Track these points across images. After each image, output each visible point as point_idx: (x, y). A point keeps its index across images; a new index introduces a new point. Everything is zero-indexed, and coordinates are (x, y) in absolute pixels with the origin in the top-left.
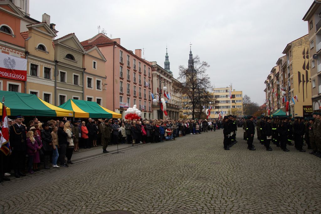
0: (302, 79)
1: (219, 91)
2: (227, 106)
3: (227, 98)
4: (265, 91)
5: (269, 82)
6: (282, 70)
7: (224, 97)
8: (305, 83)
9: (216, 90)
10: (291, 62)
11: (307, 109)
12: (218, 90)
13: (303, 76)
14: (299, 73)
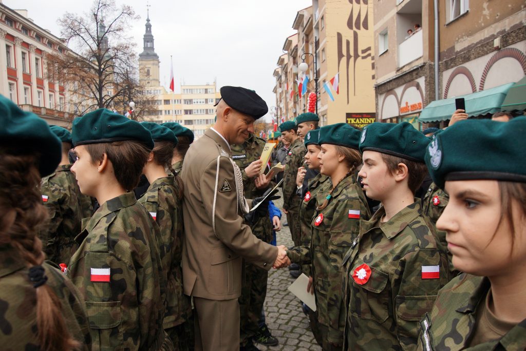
0: (344, 52)
1: (191, 91)
2: (207, 120)
3: (207, 105)
4: (275, 91)
5: (280, 73)
6: (303, 39)
7: (200, 102)
8: (352, 60)
9: (187, 90)
10: (322, 11)
11: (355, 121)
12: (190, 89)
13: (348, 43)
14: (339, 36)
